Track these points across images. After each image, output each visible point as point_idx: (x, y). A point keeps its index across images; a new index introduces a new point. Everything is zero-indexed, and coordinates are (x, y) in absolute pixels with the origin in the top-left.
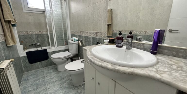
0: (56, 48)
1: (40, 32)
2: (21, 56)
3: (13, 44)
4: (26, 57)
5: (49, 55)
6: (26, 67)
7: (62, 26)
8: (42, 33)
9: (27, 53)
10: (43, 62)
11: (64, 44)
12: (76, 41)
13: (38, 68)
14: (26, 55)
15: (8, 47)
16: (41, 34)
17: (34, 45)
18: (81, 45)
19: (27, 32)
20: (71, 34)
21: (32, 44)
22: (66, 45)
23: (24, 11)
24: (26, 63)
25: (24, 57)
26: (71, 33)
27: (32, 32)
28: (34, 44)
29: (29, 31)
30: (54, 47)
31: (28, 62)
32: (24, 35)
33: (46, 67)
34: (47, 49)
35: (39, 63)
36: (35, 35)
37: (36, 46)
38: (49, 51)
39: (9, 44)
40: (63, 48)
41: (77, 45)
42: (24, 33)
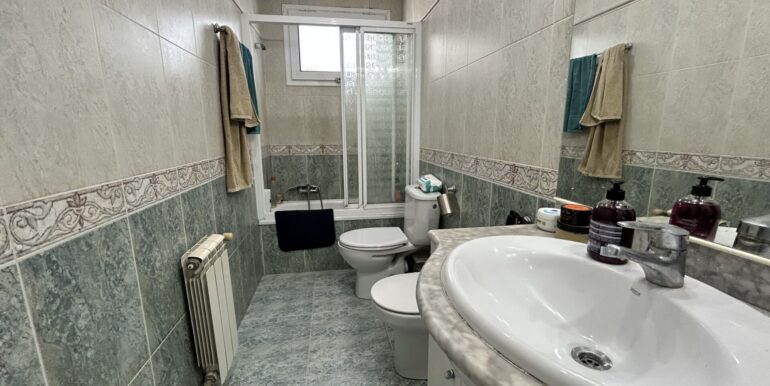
0: (361, 208)
1: (322, 147)
2: (262, 222)
3: (243, 187)
4: (275, 229)
5: (336, 229)
6: (269, 256)
7: (390, 131)
8: (330, 151)
9: (278, 215)
10: (318, 251)
11: (390, 194)
12: (432, 190)
13: (299, 269)
14: (272, 220)
15: (229, 194)
16: (323, 157)
17: (301, 190)
18: (449, 211)
19: (289, 147)
20: (421, 162)
21: (298, 188)
22: (397, 201)
23: (289, 83)
24: (273, 245)
25: (270, 226)
26: (421, 157)
27: (302, 147)
28: (303, 188)
29: (293, 143)
30: (356, 205)
31: (277, 244)
32: (279, 158)
33: (323, 269)
34: (335, 211)
35: (304, 252)
36: (309, 157)
37: (306, 193)
38: (338, 216)
39: (233, 187)
40: (386, 210)
41: (435, 207)
42: (280, 150)
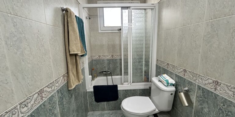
0: (129, 85)
1: (112, 56)
2: (88, 91)
3: (77, 84)
4: (93, 93)
5: (119, 93)
6: (91, 104)
7: (143, 52)
8: (116, 57)
9: (95, 87)
10: (111, 102)
12: (169, 85)
13: (103, 110)
14: (92, 90)
16: (113, 60)
18: (187, 105)
19: (99, 56)
20: (156, 65)
21: (103, 72)
23: (100, 31)
24: (92, 100)
27: (105, 56)
28: (105, 72)
30: (127, 83)
31: (94, 99)
32: (96, 60)
33: (113, 110)
34: (118, 86)
35: (105, 103)
36: (107, 60)
37: (106, 74)
39: (71, 87)
40: (140, 86)
41: (172, 94)
42: (96, 57)
